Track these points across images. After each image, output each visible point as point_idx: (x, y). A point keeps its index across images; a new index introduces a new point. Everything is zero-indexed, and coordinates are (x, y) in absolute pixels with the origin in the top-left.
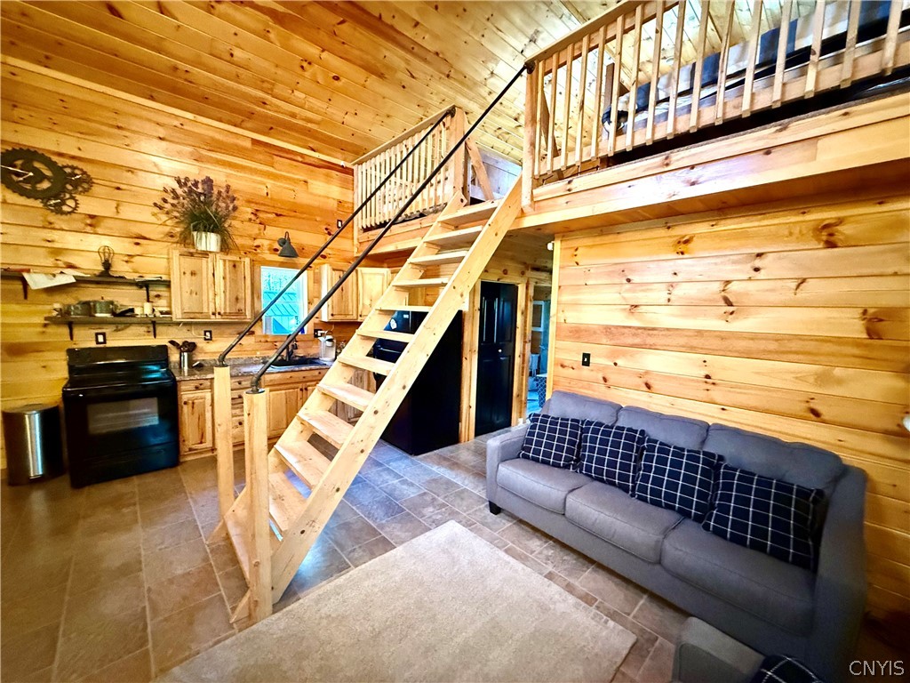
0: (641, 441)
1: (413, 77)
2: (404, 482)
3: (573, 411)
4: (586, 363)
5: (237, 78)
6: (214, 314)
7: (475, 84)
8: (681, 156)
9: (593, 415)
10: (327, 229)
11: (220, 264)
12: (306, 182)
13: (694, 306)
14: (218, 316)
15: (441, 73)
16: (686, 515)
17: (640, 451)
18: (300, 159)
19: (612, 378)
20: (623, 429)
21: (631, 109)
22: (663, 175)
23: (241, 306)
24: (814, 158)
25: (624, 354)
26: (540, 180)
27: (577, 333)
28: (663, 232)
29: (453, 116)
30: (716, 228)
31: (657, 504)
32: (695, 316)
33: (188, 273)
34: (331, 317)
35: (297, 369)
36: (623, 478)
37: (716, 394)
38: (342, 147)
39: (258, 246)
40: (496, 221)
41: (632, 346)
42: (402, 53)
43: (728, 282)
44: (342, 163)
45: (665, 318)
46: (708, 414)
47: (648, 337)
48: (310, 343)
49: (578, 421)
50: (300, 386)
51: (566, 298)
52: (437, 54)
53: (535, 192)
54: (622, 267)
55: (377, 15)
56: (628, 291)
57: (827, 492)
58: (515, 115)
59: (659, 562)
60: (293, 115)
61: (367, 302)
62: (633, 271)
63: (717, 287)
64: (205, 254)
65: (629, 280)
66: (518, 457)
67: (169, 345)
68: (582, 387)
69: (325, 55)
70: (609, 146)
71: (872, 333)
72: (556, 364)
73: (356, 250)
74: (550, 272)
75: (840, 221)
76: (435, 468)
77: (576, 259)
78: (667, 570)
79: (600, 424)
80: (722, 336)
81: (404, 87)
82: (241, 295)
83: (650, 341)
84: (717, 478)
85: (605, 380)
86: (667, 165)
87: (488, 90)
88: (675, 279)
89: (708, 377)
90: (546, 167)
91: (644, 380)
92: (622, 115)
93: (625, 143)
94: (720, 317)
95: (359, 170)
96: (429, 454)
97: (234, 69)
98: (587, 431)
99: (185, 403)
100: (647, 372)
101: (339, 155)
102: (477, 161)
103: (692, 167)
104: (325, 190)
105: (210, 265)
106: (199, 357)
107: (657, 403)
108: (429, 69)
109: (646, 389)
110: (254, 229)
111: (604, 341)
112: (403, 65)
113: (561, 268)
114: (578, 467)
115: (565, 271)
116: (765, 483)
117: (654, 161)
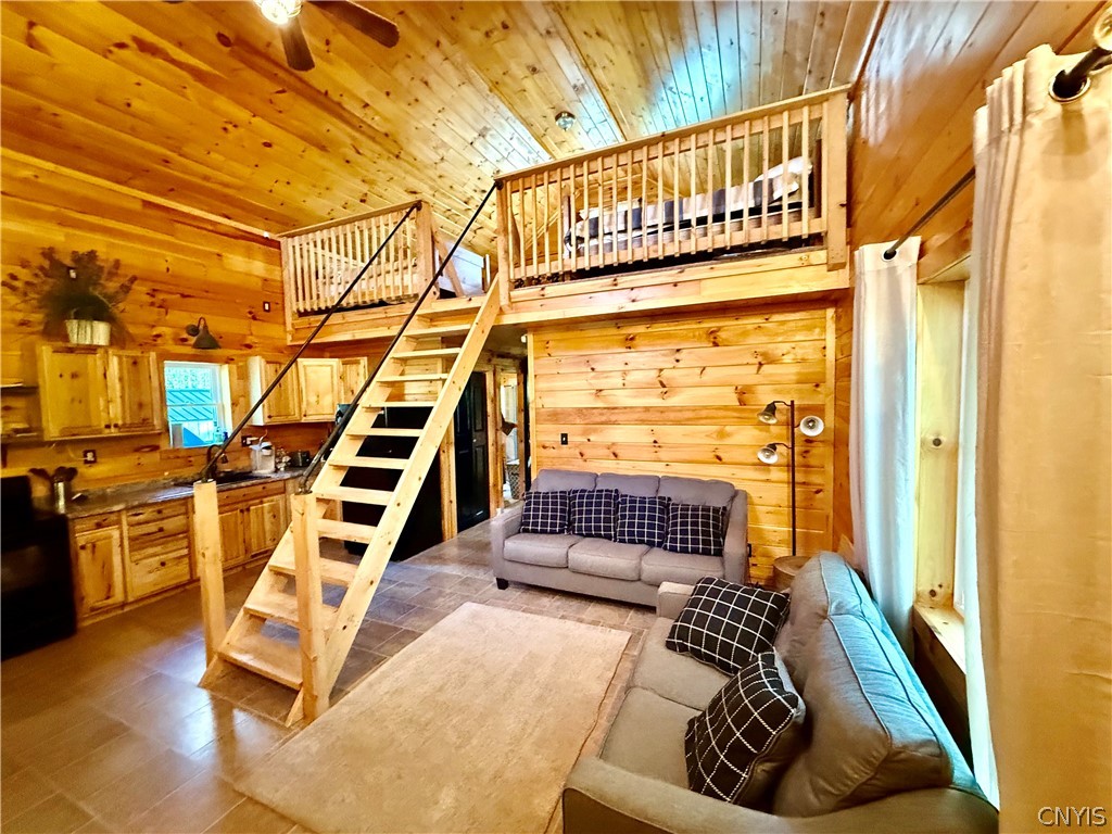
0: (616, 497)
1: (359, 153)
2: (402, 585)
3: (561, 485)
4: (565, 442)
5: (133, 131)
6: (108, 427)
7: (426, 167)
8: (626, 279)
9: (578, 485)
10: (250, 313)
11: (114, 362)
12: (219, 255)
13: (642, 388)
14: (113, 429)
15: (390, 152)
16: (651, 544)
17: (616, 506)
18: (210, 228)
19: (588, 453)
20: (602, 491)
21: (586, 235)
22: (614, 292)
23: (145, 413)
24: (699, 293)
25: (595, 431)
27: (555, 416)
28: (614, 331)
29: (419, 209)
30: (650, 330)
31: (632, 542)
32: (644, 396)
33: (67, 376)
34: (267, 420)
35: (235, 486)
36: (607, 529)
37: (663, 454)
38: (266, 217)
39: (158, 336)
40: (481, 320)
41: (602, 423)
42: (349, 130)
43: (661, 370)
44: (266, 234)
45: (624, 399)
46: (658, 470)
47: (610, 415)
48: (237, 455)
49: (565, 492)
50: (240, 506)
51: (543, 385)
52: (387, 135)
53: (512, 293)
54: (587, 358)
55: (323, 91)
56: (594, 378)
57: (728, 508)
58: (464, 199)
59: (639, 580)
60: (206, 178)
61: (313, 399)
62: (595, 361)
63: (654, 373)
64: (92, 349)
65: (593, 369)
66: (519, 532)
67: (30, 474)
68: (563, 464)
69: (256, 120)
70: (572, 265)
71: (742, 402)
72: (538, 446)
73: (289, 338)
75: (719, 329)
76: (429, 568)
77: (549, 351)
78: (645, 583)
79: (584, 491)
80: (662, 410)
81: (348, 162)
82: (145, 399)
83: (613, 418)
84: (668, 513)
85: (582, 455)
86: (616, 285)
87: (438, 174)
88: (627, 368)
89: (655, 442)
90: (521, 273)
91: (612, 450)
92: (580, 239)
93: (585, 264)
94: (658, 396)
95: (288, 245)
96: (416, 556)
97: (129, 121)
98: (575, 498)
99: (83, 548)
100: (613, 444)
101: (261, 225)
103: (632, 289)
104: (246, 266)
105: (99, 363)
106: (79, 488)
107: (623, 468)
108: (378, 148)
109: (613, 457)
110: (152, 315)
111: (578, 421)
112: (349, 141)
113: (535, 358)
114: (571, 529)
115: (537, 361)
116: (695, 509)
117: (606, 280)
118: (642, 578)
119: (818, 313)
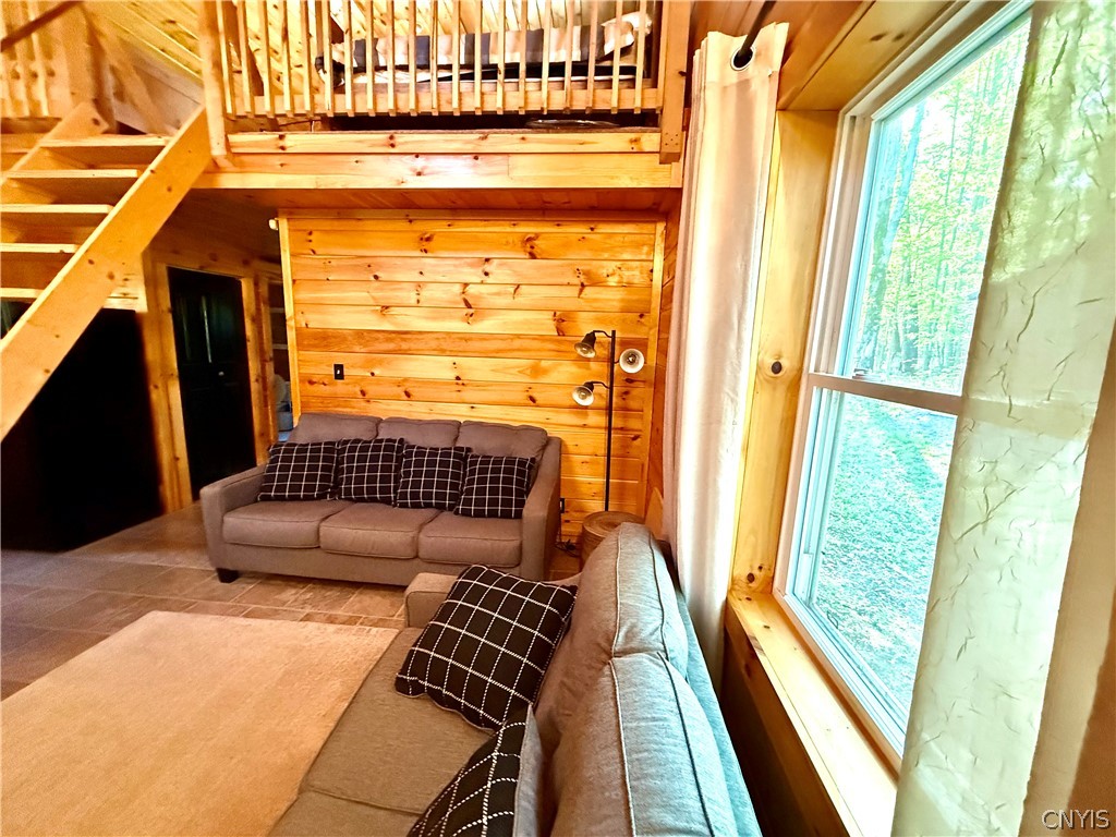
0: (400, 449)
3: (326, 433)
4: (340, 376)
8: (408, 139)
9: (350, 432)
13: (439, 310)
16: (441, 507)
17: (399, 460)
19: (371, 390)
20: (381, 441)
21: (348, 64)
22: (391, 157)
24: (509, 172)
25: (380, 363)
26: (236, 124)
27: (325, 340)
28: (403, 225)
30: (451, 229)
31: (416, 506)
32: (443, 318)
36: (385, 490)
37: (468, 394)
40: (163, 168)
41: (388, 352)
43: (466, 285)
45: (415, 321)
46: (460, 413)
47: (402, 342)
49: (333, 443)
51: (304, 295)
53: (232, 138)
54: (368, 261)
56: (376, 289)
57: (538, 459)
59: (417, 557)
62: (380, 266)
63: (457, 289)
65: (376, 277)
66: (256, 501)
68: (338, 406)
70: (326, 103)
71: (560, 332)
72: (301, 381)
74: (278, 261)
75: (537, 236)
77: (312, 246)
78: (422, 559)
79: (357, 441)
80: (466, 338)
83: (405, 346)
84: (465, 468)
85: (363, 393)
86: (392, 146)
88: (421, 278)
89: (458, 378)
90: (244, 107)
91: (403, 388)
92: (338, 68)
93: (345, 105)
94: (463, 320)
98: (343, 450)
100: (406, 380)
102: (120, 61)
103: (417, 155)
107: (418, 411)
109: (406, 398)
111: (357, 349)
113: (293, 255)
114: (336, 492)
115: (298, 261)
116: (498, 461)
117: (378, 137)
118: (421, 554)
119: (647, 228)
